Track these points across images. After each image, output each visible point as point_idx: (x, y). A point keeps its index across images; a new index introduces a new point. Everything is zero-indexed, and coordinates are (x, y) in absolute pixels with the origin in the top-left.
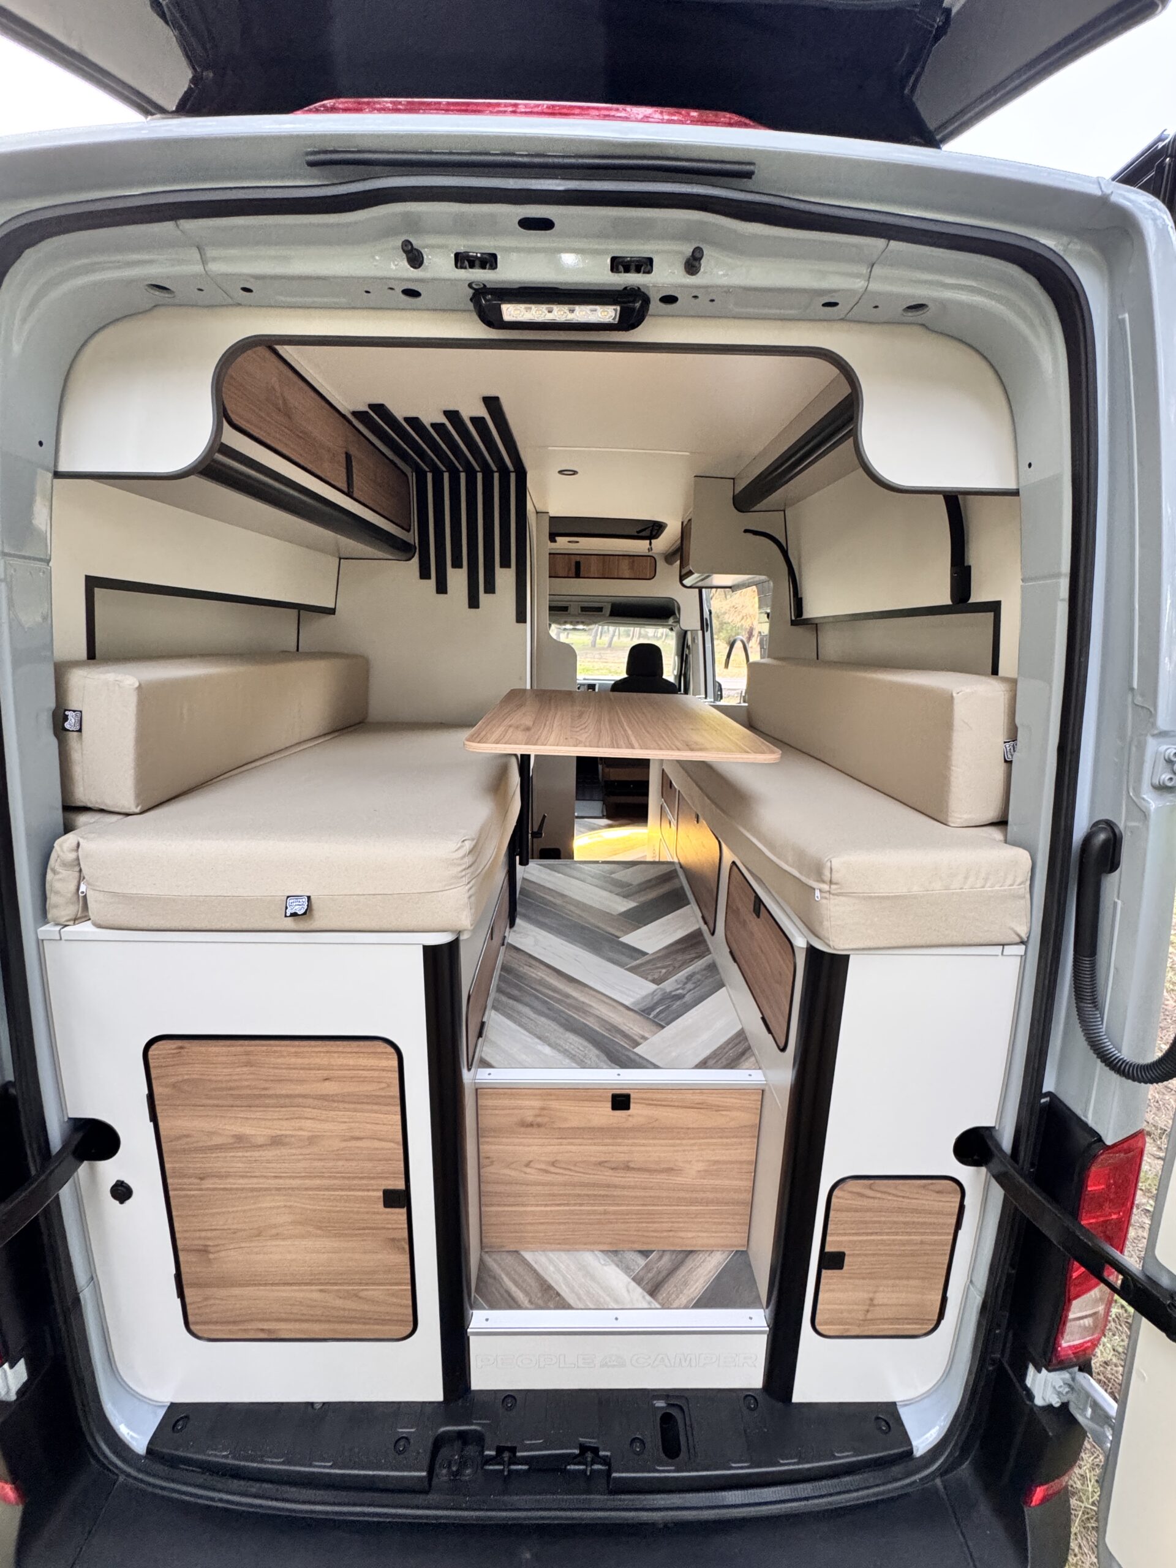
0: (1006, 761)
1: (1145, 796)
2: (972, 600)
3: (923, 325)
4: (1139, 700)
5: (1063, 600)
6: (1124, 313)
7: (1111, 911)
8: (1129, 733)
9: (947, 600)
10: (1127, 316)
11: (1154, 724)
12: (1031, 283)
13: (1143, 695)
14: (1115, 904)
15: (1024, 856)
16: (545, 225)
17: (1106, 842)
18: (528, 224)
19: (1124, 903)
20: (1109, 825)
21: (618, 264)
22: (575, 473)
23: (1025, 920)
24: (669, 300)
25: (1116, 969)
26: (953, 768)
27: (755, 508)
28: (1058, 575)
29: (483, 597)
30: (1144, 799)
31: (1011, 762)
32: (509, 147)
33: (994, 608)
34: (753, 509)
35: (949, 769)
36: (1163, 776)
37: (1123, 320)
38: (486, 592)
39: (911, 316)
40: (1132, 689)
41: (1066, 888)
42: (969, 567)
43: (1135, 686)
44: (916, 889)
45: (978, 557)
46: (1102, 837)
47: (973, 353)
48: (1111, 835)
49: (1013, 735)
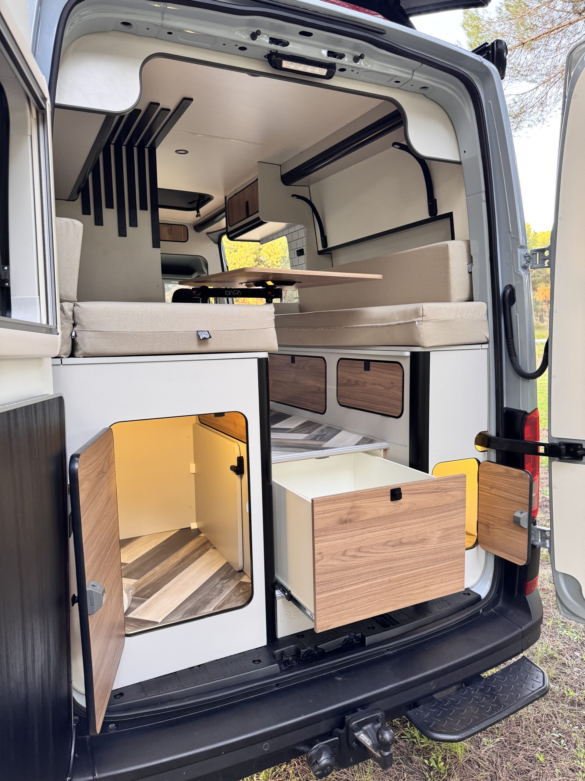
0: (469, 272)
1: (520, 271)
2: (439, 214)
3: (424, 95)
4: (513, 236)
5: (484, 201)
6: (489, 101)
7: (515, 319)
8: (511, 249)
9: (427, 216)
10: (491, 101)
11: (519, 243)
12: (462, 85)
13: (514, 234)
14: (516, 316)
15: (484, 304)
16: (309, 34)
17: (510, 292)
18: (303, 33)
19: (519, 314)
20: (510, 286)
21: (331, 54)
22: (186, 152)
23: (487, 331)
24: (343, 70)
25: (520, 341)
26: (451, 276)
27: (293, 184)
28: (481, 192)
29: (130, 230)
30: (520, 272)
31: (471, 272)
32: (306, 7)
33: (450, 215)
34: (292, 185)
35: (450, 277)
36: (524, 262)
37: (490, 102)
38: (131, 226)
39: (423, 91)
40: (510, 232)
41: (500, 315)
42: (436, 200)
43: (511, 231)
44: (452, 317)
45: (439, 195)
46: (508, 291)
47: (442, 109)
48: (511, 289)
49: (471, 260)
